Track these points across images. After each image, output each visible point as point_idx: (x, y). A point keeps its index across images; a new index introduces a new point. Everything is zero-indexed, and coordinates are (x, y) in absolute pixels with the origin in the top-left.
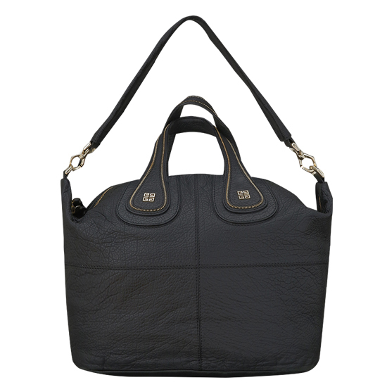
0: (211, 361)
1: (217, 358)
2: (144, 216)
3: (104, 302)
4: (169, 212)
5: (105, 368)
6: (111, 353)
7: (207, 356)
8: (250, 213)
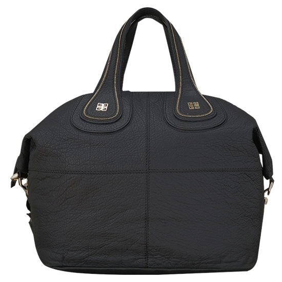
0: (156, 258)
1: (162, 256)
2: (97, 124)
3: (64, 204)
4: (121, 120)
5: (64, 264)
6: (68, 250)
7: (152, 253)
8: (200, 121)
